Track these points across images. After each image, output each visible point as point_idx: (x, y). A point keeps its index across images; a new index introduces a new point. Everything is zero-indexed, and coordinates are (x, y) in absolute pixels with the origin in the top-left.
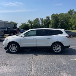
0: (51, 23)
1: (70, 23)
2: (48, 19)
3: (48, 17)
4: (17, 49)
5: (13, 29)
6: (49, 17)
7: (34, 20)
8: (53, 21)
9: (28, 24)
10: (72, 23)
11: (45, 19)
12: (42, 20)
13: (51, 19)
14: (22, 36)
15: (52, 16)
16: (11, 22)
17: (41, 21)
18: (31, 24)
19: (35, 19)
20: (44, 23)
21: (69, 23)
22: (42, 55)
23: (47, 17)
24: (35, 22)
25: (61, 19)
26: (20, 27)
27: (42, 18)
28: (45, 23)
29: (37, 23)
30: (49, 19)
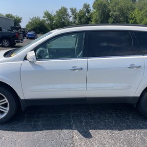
0: (93, 20)
1: (133, 19)
2: (87, 9)
3: (86, 7)
4: (8, 109)
5: (11, 30)
6: (89, 5)
7: (57, 12)
8: (97, 14)
9: (45, 21)
10: (136, 20)
11: (80, 11)
12: (73, 11)
13: (92, 10)
14: (25, 59)
15: (94, 4)
16: (8, 16)
17: (73, 14)
18: (50, 20)
19: (60, 8)
20: (78, 19)
21: (130, 19)
22: (109, 131)
23: (85, 5)
24: (59, 16)
25: (114, 11)
26: (27, 26)
27: (74, 8)
28: (80, 18)
29: (64, 18)
30: (88, 11)
